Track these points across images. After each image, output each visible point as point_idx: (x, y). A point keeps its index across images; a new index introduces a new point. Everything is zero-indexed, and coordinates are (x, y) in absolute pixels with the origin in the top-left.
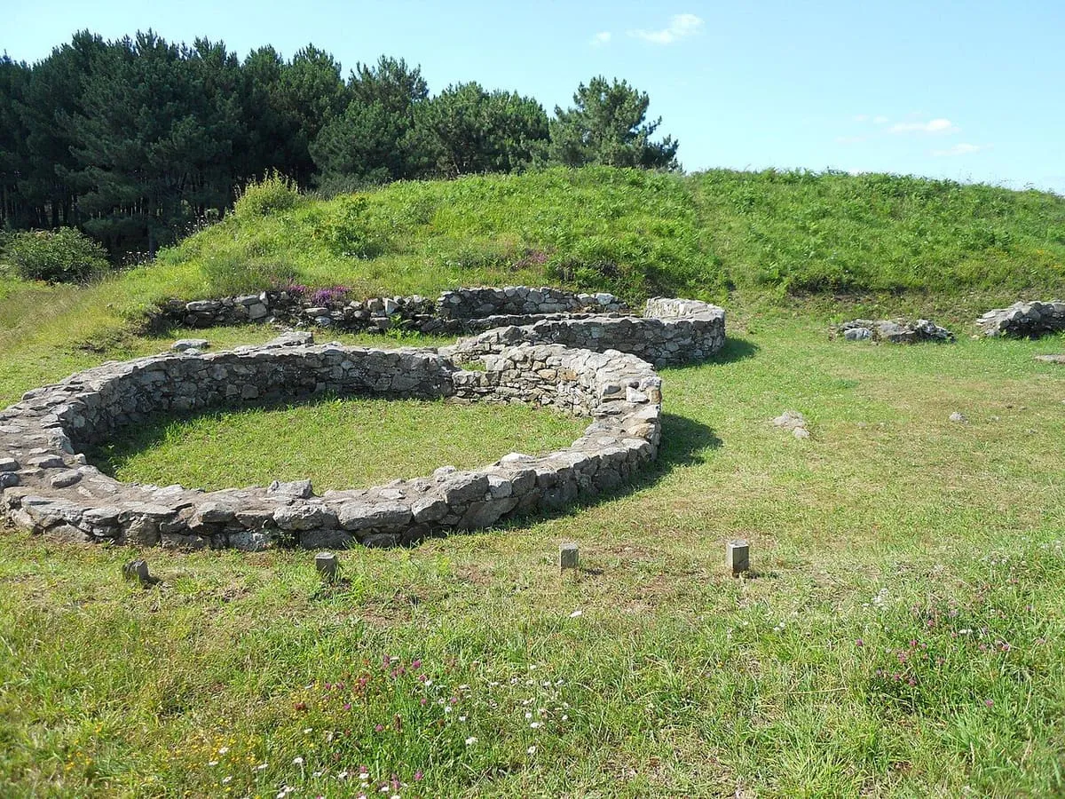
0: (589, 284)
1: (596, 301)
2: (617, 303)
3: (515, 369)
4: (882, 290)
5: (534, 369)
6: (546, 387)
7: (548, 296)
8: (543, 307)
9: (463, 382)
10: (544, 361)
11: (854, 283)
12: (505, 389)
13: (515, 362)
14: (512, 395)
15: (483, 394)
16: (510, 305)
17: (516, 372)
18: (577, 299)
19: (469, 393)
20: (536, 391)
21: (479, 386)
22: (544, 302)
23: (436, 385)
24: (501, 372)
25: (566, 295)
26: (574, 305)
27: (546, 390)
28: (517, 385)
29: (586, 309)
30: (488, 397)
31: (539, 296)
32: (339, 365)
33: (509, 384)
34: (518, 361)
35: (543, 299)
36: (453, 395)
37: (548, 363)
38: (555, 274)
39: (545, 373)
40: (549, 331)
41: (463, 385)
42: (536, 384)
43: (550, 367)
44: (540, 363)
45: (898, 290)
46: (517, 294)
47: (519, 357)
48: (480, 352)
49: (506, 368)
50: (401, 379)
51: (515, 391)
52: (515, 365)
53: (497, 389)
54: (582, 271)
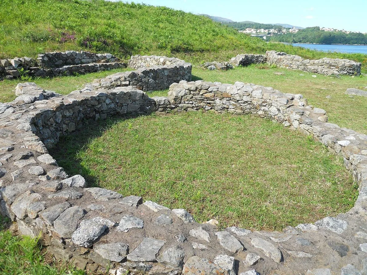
0: (99, 49)
1: (105, 57)
2: (114, 58)
3: (190, 94)
4: (197, 51)
5: (201, 93)
6: (208, 102)
7: (85, 55)
8: (83, 60)
9: (162, 103)
10: (207, 89)
11: (189, 48)
12: (184, 105)
13: (190, 91)
14: (188, 107)
15: (172, 108)
16: (69, 60)
17: (191, 96)
18: (97, 57)
19: (165, 109)
20: (202, 104)
21: (170, 105)
22: (84, 58)
23: (148, 107)
24: (182, 96)
25: (93, 54)
26: (97, 59)
27: (208, 103)
28: (191, 102)
29: (103, 61)
30: (176, 110)
31: (81, 55)
32: (104, 102)
33: (186, 102)
34: (192, 90)
35: (83, 57)
36: (156, 110)
37: (210, 90)
38: (83, 44)
39: (208, 95)
40: (148, 73)
41: (162, 105)
42: (202, 100)
43: (210, 92)
44: (205, 91)
45: (202, 51)
46: (72, 55)
47: (193, 88)
48: (115, 86)
49: (186, 94)
50: (132, 105)
51: (190, 105)
52: (190, 92)
53: (180, 105)
54: (95, 43)
